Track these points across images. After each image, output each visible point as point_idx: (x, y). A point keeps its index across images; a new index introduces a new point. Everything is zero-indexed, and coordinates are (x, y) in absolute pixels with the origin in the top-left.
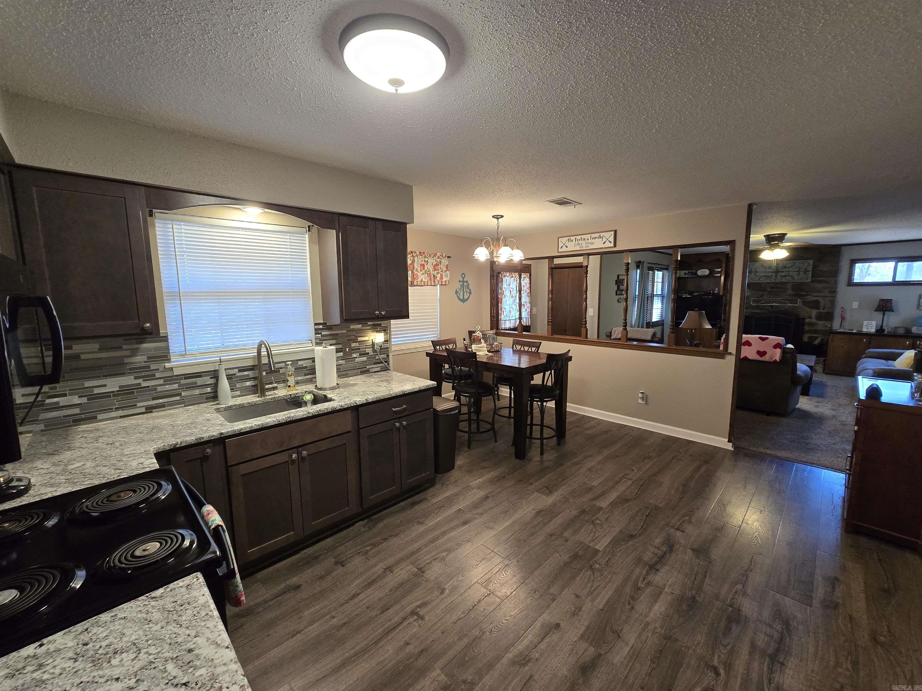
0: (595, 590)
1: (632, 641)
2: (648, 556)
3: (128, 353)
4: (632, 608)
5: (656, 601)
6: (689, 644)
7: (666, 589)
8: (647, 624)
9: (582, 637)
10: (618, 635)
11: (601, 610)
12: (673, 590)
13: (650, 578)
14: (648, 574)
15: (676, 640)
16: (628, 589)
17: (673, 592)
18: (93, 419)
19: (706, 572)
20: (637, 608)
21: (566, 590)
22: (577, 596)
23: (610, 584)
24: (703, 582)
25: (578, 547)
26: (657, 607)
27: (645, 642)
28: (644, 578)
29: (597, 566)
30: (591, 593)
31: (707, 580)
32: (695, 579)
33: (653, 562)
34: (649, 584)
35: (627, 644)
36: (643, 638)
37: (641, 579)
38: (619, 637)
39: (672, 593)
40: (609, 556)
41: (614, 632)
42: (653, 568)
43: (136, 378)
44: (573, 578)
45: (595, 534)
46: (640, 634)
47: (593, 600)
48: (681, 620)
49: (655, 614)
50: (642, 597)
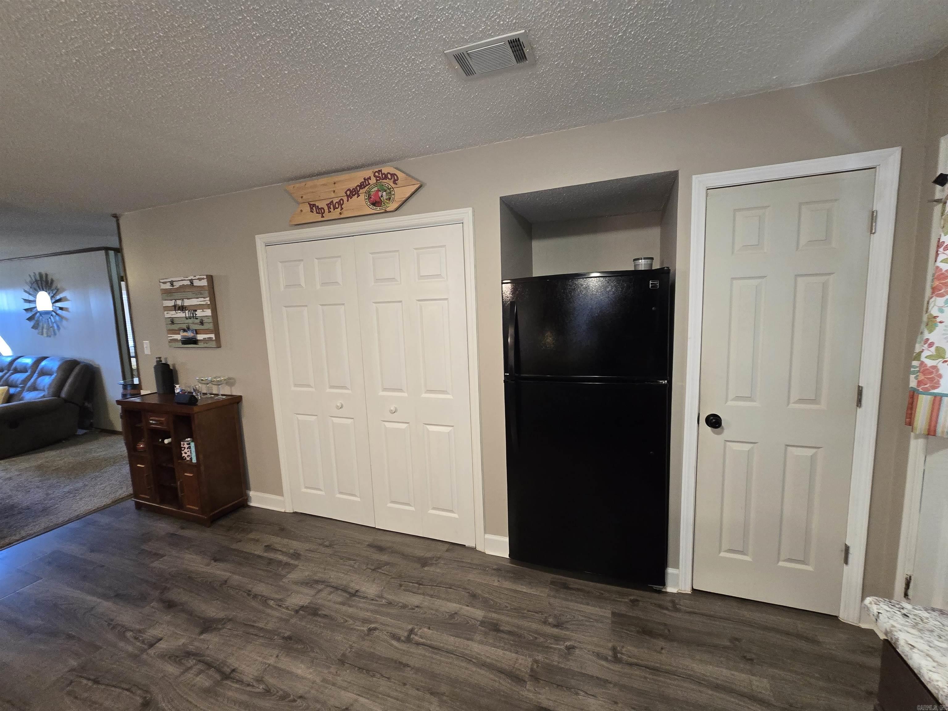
1: (352, 696)
2: (203, 681)
4: (301, 697)
6: (347, 646)
7: (270, 662)
8: (324, 680)
12: (271, 656)
13: (247, 679)
14: (239, 682)
15: (344, 655)
16: (267, 704)
17: (275, 656)
19: (245, 624)
20: (301, 692)
24: (261, 629)
26: (299, 672)
27: (351, 683)
28: (248, 685)
31: (259, 625)
32: (255, 635)
33: (215, 675)
34: (259, 680)
35: (355, 701)
37: (249, 689)
39: (278, 656)
42: (228, 675)
46: (340, 687)
48: (317, 650)
49: (311, 673)
50: (283, 687)
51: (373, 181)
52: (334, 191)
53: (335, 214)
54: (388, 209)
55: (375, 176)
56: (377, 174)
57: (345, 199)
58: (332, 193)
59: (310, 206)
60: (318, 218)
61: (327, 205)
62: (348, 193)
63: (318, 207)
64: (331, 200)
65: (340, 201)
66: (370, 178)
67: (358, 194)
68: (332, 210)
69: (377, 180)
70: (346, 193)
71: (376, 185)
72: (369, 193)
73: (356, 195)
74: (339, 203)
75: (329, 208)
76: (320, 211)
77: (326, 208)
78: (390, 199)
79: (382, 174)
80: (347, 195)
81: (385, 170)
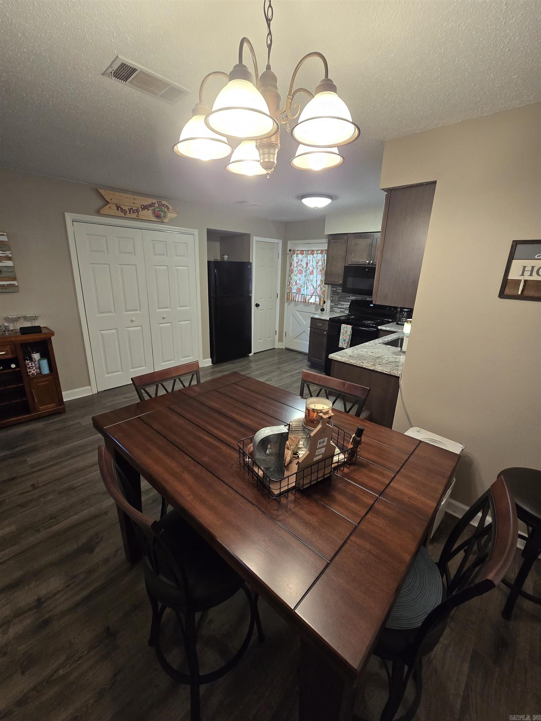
51: (156, 205)
52: (134, 203)
53: (134, 216)
54: (163, 221)
55: (157, 203)
56: (159, 203)
57: (141, 209)
58: (133, 203)
59: (117, 207)
60: (123, 215)
61: (129, 209)
62: (143, 207)
63: (122, 208)
64: (131, 207)
65: (137, 209)
66: (155, 203)
67: (148, 209)
68: (132, 213)
69: (159, 206)
70: (141, 206)
71: (158, 207)
72: (154, 210)
73: (147, 210)
74: (136, 210)
75: (130, 211)
76: (123, 211)
77: (128, 211)
78: (165, 217)
79: (162, 204)
80: (142, 208)
81: (163, 202)
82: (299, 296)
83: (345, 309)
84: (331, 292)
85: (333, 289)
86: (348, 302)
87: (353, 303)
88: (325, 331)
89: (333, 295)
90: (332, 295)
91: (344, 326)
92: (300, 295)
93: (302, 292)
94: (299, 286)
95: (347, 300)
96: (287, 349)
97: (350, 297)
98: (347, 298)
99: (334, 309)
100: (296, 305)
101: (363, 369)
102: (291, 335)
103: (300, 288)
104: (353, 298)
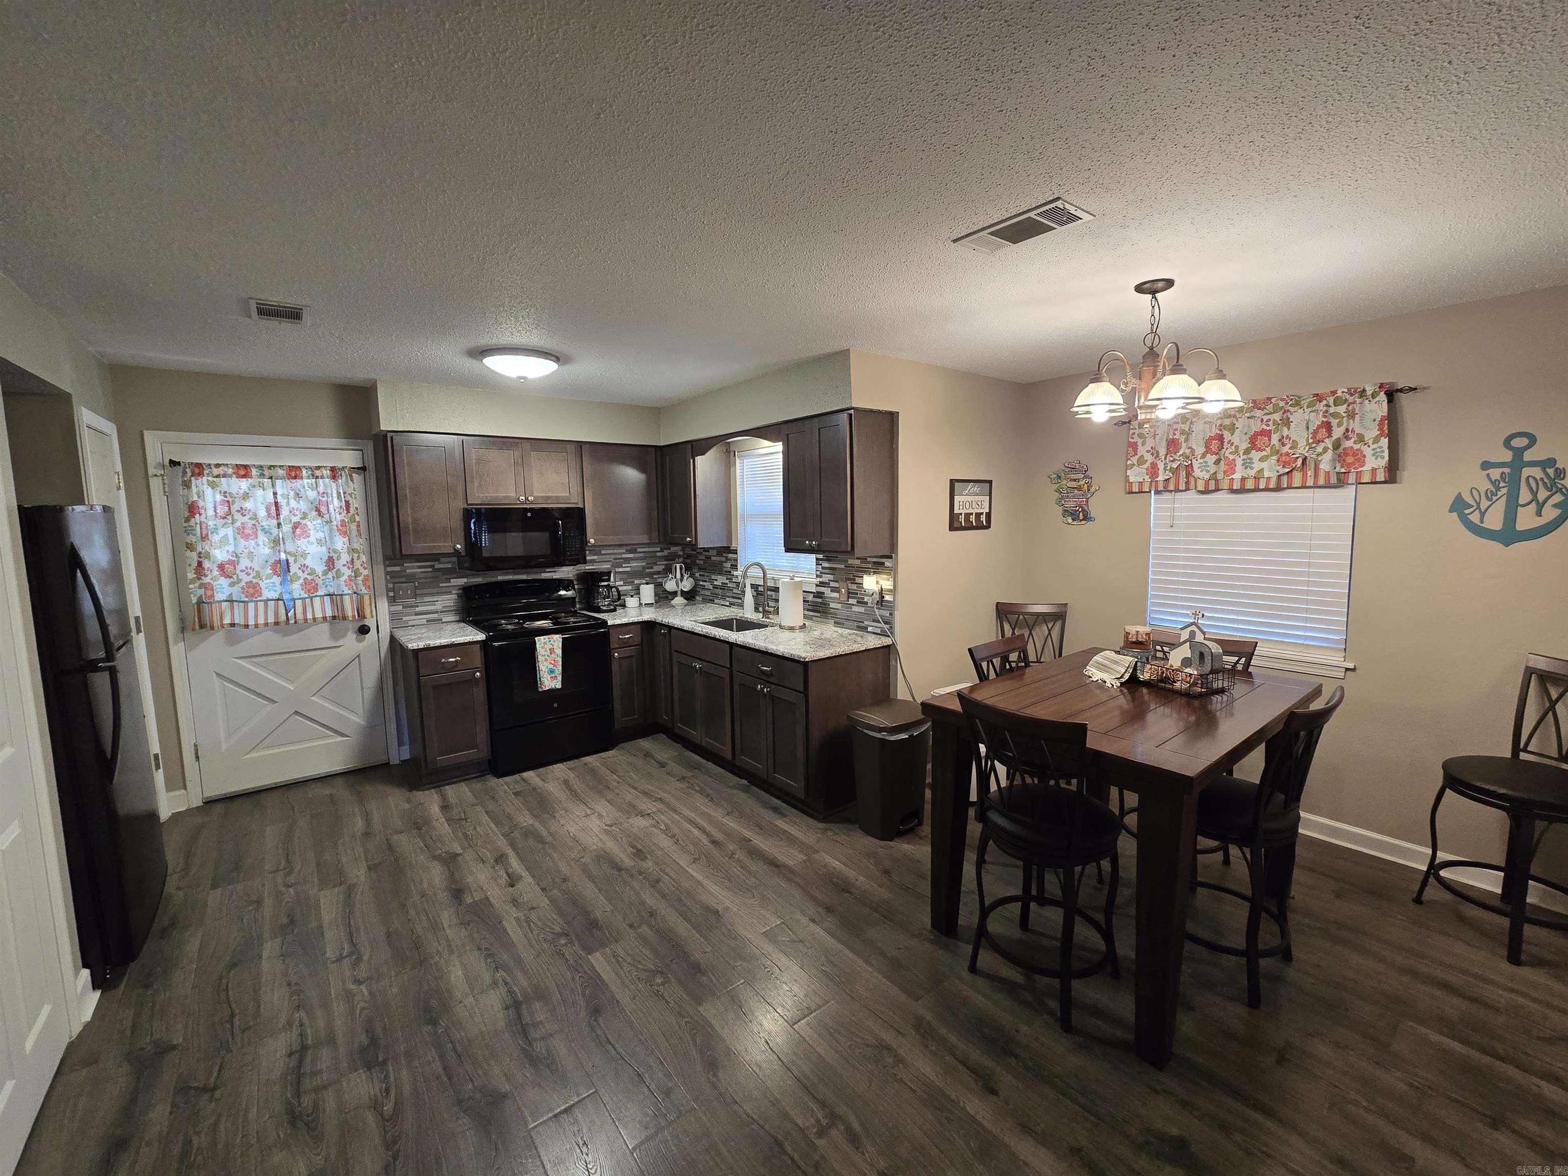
0: (529, 926)
1: (448, 931)
2: (540, 1013)
3: (724, 559)
4: (479, 949)
5: (466, 976)
7: (471, 999)
8: (451, 952)
9: (487, 899)
10: (465, 924)
11: (500, 922)
12: (465, 1006)
13: (503, 990)
14: (510, 992)
15: (413, 968)
16: (505, 957)
18: (712, 601)
19: (450, 1079)
21: (548, 902)
22: (533, 908)
23: (526, 943)
24: (442, 1057)
25: (610, 934)
27: (438, 941)
28: (506, 983)
29: (563, 942)
30: (528, 921)
31: (438, 1066)
32: (455, 1049)
33: (524, 1011)
34: (495, 983)
35: (450, 926)
36: (443, 942)
37: (508, 979)
38: (462, 924)
39: (460, 1002)
40: (571, 962)
41: (469, 923)
42: (515, 1005)
43: (727, 579)
44: (561, 913)
45: (629, 963)
47: (517, 919)
48: (425, 988)
50: (483, 965)
82: (256, 610)
83: (441, 612)
84: (386, 578)
85: (389, 569)
86: (450, 593)
87: (467, 593)
88: (476, 669)
89: (393, 583)
90: (391, 586)
91: (543, 641)
92: (261, 605)
93: (267, 594)
94: (252, 575)
95: (444, 590)
96: (209, 803)
97: (450, 582)
98: (441, 585)
99: (404, 619)
100: (232, 640)
101: (849, 656)
102: (224, 748)
103: (255, 581)
104: (462, 581)
